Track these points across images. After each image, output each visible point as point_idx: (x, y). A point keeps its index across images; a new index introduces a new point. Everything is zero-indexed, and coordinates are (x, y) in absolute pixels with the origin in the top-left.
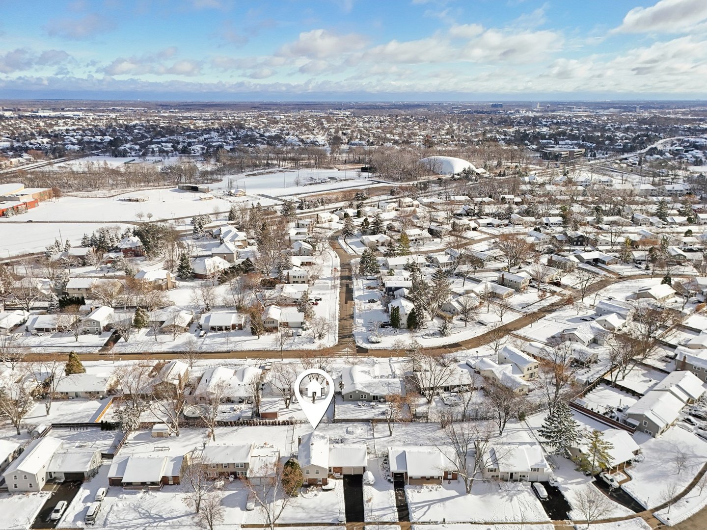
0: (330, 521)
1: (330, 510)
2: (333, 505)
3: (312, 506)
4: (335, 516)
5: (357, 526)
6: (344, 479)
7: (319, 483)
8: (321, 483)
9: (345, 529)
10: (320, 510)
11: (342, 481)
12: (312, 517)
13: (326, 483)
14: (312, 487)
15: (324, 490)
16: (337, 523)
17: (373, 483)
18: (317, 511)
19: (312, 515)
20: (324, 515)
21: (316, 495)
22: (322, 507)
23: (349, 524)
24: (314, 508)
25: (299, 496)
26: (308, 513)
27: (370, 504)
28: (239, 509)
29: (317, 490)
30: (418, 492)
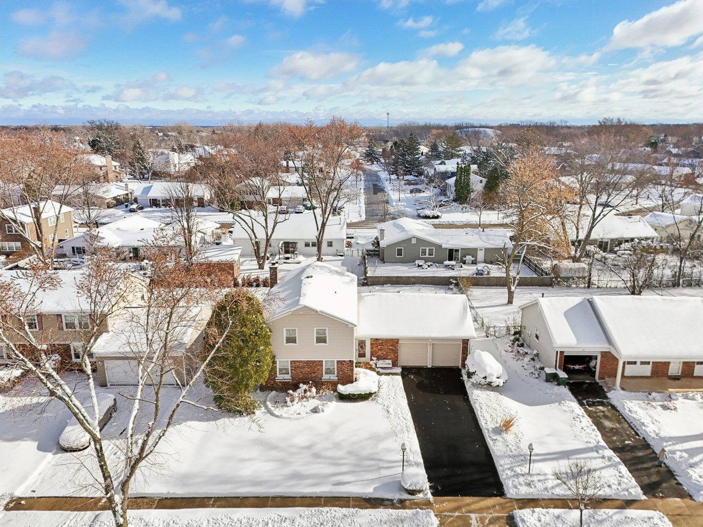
0: (369, 491)
1: (365, 453)
2: (377, 438)
3: (301, 440)
4: (384, 472)
5: (480, 510)
6: (403, 376)
7: (326, 377)
8: (334, 377)
9: (435, 521)
10: (329, 453)
11: (399, 378)
12: (297, 476)
13: (349, 379)
14: (303, 387)
15: (343, 398)
16: (396, 496)
17: (500, 382)
18: (317, 456)
19: (298, 467)
20: (344, 469)
21: (315, 410)
22: (337, 446)
23: (448, 503)
24: (309, 447)
25: (259, 413)
26: (284, 462)
27: (509, 437)
28: (31, 446)
29: (320, 398)
30: (665, 408)
